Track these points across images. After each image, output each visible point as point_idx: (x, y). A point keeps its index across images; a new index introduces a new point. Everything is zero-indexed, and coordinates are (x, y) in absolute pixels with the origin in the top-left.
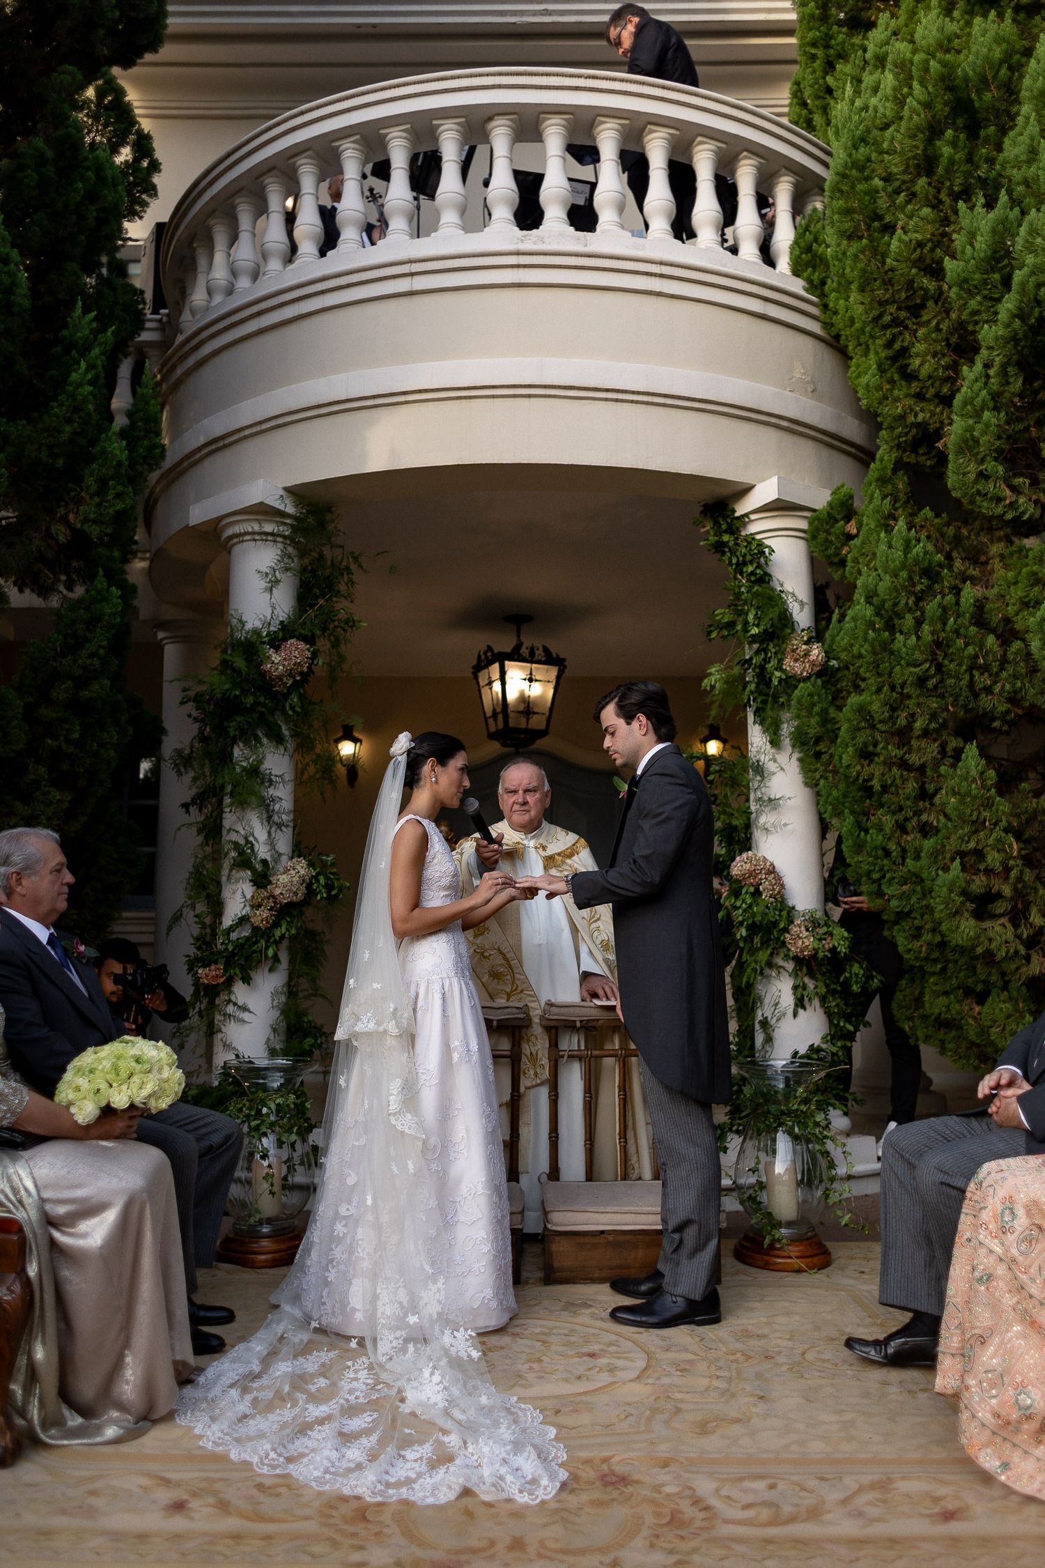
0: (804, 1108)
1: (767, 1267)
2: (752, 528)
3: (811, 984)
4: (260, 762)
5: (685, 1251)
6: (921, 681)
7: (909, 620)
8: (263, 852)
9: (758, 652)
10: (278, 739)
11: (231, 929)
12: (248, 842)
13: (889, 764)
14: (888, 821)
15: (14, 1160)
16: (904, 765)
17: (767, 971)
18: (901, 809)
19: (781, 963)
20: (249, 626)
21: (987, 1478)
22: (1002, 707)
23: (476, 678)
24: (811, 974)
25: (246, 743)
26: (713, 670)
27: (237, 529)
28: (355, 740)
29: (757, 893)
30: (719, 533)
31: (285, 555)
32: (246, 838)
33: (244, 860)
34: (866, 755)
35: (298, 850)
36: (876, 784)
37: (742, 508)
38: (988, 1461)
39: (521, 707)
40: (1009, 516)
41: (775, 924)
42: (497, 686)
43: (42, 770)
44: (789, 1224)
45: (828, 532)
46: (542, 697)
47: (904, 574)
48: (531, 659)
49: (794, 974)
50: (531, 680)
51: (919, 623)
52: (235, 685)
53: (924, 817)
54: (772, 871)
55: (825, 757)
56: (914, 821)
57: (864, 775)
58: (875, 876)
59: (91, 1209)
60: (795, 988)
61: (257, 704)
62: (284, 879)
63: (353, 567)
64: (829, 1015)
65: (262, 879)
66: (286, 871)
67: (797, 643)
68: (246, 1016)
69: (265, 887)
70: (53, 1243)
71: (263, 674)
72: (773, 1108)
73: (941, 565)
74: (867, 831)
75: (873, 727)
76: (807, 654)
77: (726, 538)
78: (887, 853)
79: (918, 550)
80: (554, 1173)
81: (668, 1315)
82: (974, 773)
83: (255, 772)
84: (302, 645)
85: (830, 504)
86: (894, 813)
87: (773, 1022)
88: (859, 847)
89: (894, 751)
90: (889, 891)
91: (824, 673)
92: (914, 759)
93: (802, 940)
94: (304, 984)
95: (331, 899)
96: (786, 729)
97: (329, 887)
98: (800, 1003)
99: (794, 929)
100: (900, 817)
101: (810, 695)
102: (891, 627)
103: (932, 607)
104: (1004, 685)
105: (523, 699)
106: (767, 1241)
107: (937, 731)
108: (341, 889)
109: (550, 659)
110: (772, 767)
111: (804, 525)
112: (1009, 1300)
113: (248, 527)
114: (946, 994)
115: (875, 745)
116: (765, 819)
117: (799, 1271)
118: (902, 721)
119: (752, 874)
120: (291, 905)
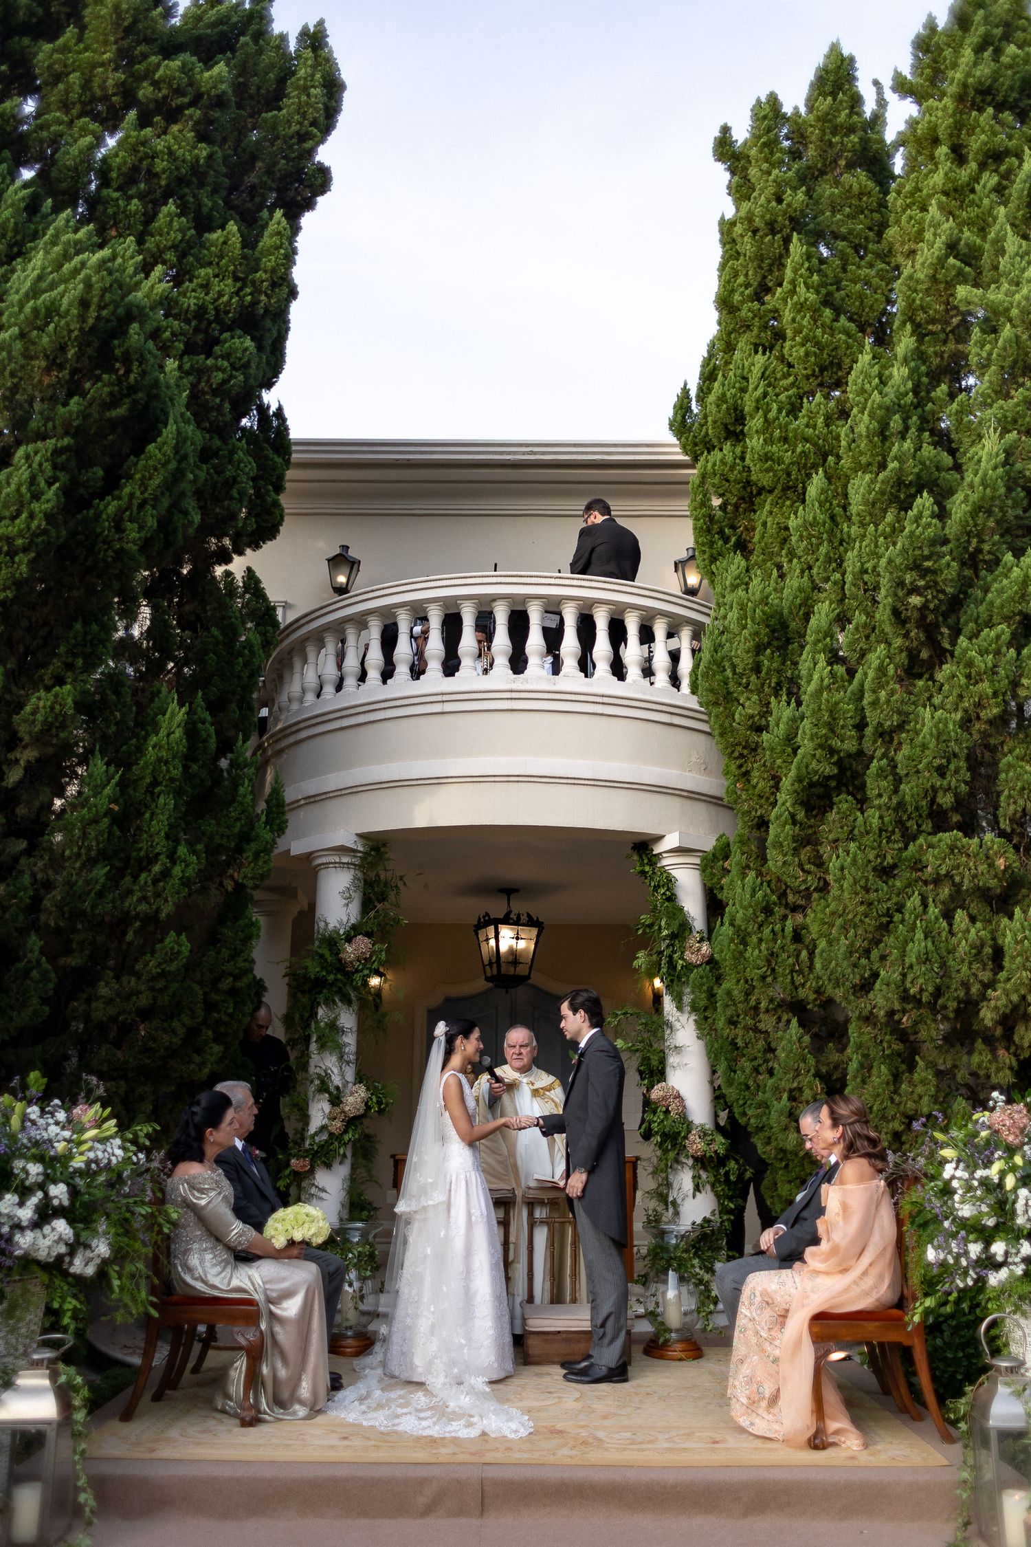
0: (685, 1255)
1: (661, 1357)
2: (664, 862)
3: (704, 1175)
4: (336, 1019)
5: (606, 1340)
6: (763, 978)
7: (754, 939)
8: (336, 1080)
9: (668, 947)
10: (347, 1001)
11: (316, 1134)
12: (327, 1074)
13: (746, 1028)
14: (747, 1065)
15: (250, 1267)
16: (756, 1030)
17: (675, 1166)
18: (756, 1058)
19: (684, 1160)
20: (331, 927)
21: (742, 1430)
22: (812, 996)
23: (477, 934)
24: (704, 1168)
25: (327, 1005)
26: (640, 955)
27: (324, 860)
28: (380, 975)
29: (667, 1112)
30: (642, 865)
31: (355, 878)
32: (325, 1071)
33: (324, 1087)
34: (732, 1022)
35: (360, 1078)
36: (740, 1043)
37: (659, 849)
38: (743, 1421)
39: (511, 958)
40: (803, 887)
41: (679, 1133)
42: (492, 942)
43: (210, 1033)
44: (677, 1331)
45: (712, 868)
46: (525, 950)
47: (751, 910)
48: (517, 923)
49: (693, 1167)
50: (517, 938)
51: (761, 940)
52: (322, 968)
53: (770, 1064)
54: (678, 1096)
55: (710, 1021)
56: (764, 1067)
57: (732, 1036)
58: (741, 1102)
59: (287, 1294)
60: (694, 1177)
61: (336, 980)
62: (351, 1099)
63: (400, 884)
64: (718, 1196)
65: (336, 1100)
66: (352, 1094)
67: (692, 942)
68: (323, 1195)
69: (338, 1105)
70: (271, 1313)
71: (340, 960)
72: (665, 1256)
73: (775, 904)
74: (735, 1072)
75: (735, 1004)
76: (699, 950)
77: (647, 869)
78: (748, 1087)
79: (760, 894)
80: (530, 1299)
81: (597, 1376)
82: (794, 1038)
83: (333, 1026)
84: (366, 940)
85: (715, 848)
86: (752, 1060)
87: (679, 1201)
88: (730, 1082)
89: (750, 1022)
90: (750, 1113)
91: (711, 961)
92: (762, 1026)
93: (696, 1145)
94: (362, 1172)
95: (381, 1111)
96: (687, 999)
97: (379, 1103)
98: (697, 1188)
99: (691, 1137)
100: (755, 1063)
101: (701, 977)
102: (744, 943)
103: (767, 931)
104: (812, 984)
105: (512, 952)
106: (661, 1340)
107: (775, 1009)
108: (387, 1105)
109: (532, 922)
110: (677, 1025)
111: (698, 861)
112: (754, 1340)
113: (331, 859)
114: (790, 1182)
115: (738, 1016)
116: (672, 1060)
117: (680, 1360)
118: (753, 1003)
119: (664, 1098)
120: (355, 1118)
